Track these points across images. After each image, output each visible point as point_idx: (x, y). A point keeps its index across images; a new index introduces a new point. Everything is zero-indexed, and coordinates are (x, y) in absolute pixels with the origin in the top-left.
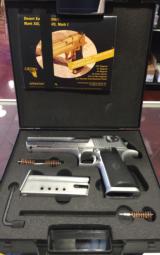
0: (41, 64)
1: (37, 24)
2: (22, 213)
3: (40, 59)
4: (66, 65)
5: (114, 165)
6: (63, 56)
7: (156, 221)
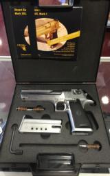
0: (28, 42)
1: (24, 14)
2: (21, 145)
3: (27, 39)
4: (46, 42)
5: (77, 113)
6: (44, 36)
7: (102, 150)
